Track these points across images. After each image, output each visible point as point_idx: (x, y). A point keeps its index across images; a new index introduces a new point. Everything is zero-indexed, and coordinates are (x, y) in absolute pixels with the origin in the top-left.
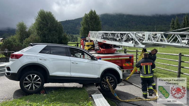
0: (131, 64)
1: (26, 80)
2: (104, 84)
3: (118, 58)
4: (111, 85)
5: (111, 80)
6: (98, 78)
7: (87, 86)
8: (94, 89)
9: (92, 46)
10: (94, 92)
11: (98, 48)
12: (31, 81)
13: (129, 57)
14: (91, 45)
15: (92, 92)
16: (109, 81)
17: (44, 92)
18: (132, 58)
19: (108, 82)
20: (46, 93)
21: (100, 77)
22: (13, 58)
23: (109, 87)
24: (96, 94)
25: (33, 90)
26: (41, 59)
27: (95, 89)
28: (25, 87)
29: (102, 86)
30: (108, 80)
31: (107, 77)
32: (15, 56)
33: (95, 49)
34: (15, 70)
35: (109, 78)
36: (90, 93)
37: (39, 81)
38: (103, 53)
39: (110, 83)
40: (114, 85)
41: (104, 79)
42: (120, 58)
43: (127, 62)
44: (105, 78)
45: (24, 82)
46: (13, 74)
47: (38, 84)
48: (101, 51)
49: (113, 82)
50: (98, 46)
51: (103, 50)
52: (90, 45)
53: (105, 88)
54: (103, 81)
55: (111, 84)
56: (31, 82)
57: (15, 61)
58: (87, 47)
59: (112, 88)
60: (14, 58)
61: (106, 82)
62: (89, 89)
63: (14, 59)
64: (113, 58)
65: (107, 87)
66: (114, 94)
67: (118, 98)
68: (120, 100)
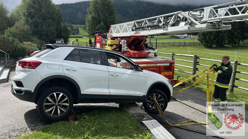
0: (171, 73)
1: (48, 101)
2: (150, 103)
3: (155, 65)
4: (160, 105)
5: (161, 98)
6: (144, 96)
8: (140, 112)
9: (116, 46)
11: (126, 50)
12: (55, 102)
13: (169, 64)
14: (115, 45)
15: (139, 116)
16: (157, 99)
17: (73, 118)
19: (156, 101)
20: (76, 119)
21: (146, 95)
22: (25, 68)
23: (156, 108)
24: (146, 119)
25: (58, 115)
26: (68, 70)
28: (46, 111)
29: (147, 106)
30: (155, 98)
31: (154, 94)
32: (28, 64)
33: (123, 51)
34: (30, 86)
35: (157, 96)
37: (66, 102)
38: (133, 56)
39: (158, 102)
40: (164, 105)
41: (150, 96)
42: (157, 65)
43: (167, 70)
44: (152, 96)
45: (45, 104)
46: (28, 92)
47: (65, 107)
48: (131, 54)
49: (163, 101)
50: (127, 47)
51: (133, 53)
52: (114, 45)
53: (151, 109)
54: (149, 99)
55: (160, 103)
56: (54, 104)
57: (29, 73)
58: (110, 47)
59: (161, 109)
60: (27, 67)
61: (153, 101)
63: (27, 69)
65: (154, 108)
66: (163, 117)
67: (168, 122)
68: (170, 124)
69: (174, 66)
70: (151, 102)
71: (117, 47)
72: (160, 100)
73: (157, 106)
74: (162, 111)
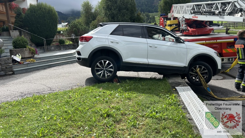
1: (98, 67)
2: (193, 75)
3: (215, 41)
4: (204, 77)
5: (204, 69)
6: (185, 67)
7: (169, 77)
8: (178, 81)
9: (176, 25)
10: (179, 84)
12: (103, 67)
13: (233, 40)
15: (176, 84)
16: (200, 71)
17: (117, 81)
20: (119, 82)
21: (187, 66)
23: (200, 79)
24: (181, 86)
25: (105, 78)
26: (112, 42)
27: (180, 81)
28: (97, 74)
29: (190, 77)
30: (198, 69)
31: (198, 66)
32: (84, 38)
33: (181, 29)
34: (85, 55)
36: (174, 85)
37: (111, 68)
38: (193, 34)
39: (202, 74)
40: (207, 76)
41: (193, 68)
42: (218, 41)
43: (230, 47)
44: (195, 68)
45: (96, 68)
46: (84, 59)
47: (110, 72)
48: (190, 32)
49: (207, 72)
50: (185, 25)
51: (192, 31)
53: (194, 81)
54: (192, 71)
55: (204, 75)
56: (102, 69)
57: (85, 44)
59: (204, 80)
60: (84, 40)
61: (196, 73)
62: (171, 81)
63: (84, 42)
64: (207, 41)
65: (197, 80)
66: (207, 89)
67: (213, 94)
68: (216, 97)
74: (205, 83)
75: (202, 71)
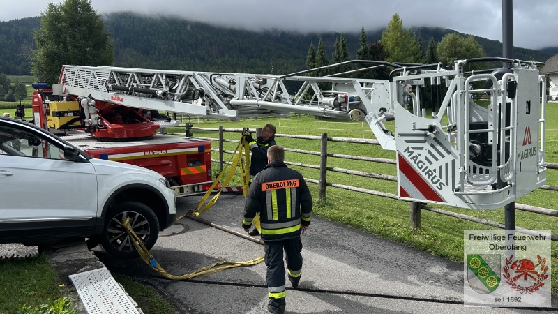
0: (204, 168)
2: (116, 235)
3: (164, 152)
4: (140, 236)
5: (140, 219)
6: (94, 220)
7: (54, 251)
8: (79, 257)
9: (74, 115)
10: (79, 266)
11: (95, 123)
13: (196, 149)
14: (70, 112)
15: (73, 266)
16: (131, 224)
18: (206, 151)
19: (129, 228)
21: (99, 216)
23: (132, 243)
24: (85, 270)
27: (83, 256)
29: (111, 241)
30: (128, 221)
31: (125, 213)
33: (87, 125)
35: (131, 215)
36: (65, 271)
38: (117, 137)
39: (135, 230)
40: (149, 234)
41: (114, 219)
42: (169, 151)
43: (193, 163)
44: (120, 218)
48: (110, 132)
49: (146, 225)
50: (97, 116)
51: (114, 129)
52: (67, 112)
53: (120, 249)
54: (114, 225)
55: (141, 233)
58: (57, 118)
59: (143, 244)
61: (124, 229)
62: (61, 258)
64: (147, 153)
65: (127, 245)
66: (149, 263)
67: (164, 271)
68: (170, 276)
69: (210, 153)
70: (117, 232)
71: (77, 117)
72: (139, 225)
73: (134, 239)
74: (145, 249)
75: (136, 223)
